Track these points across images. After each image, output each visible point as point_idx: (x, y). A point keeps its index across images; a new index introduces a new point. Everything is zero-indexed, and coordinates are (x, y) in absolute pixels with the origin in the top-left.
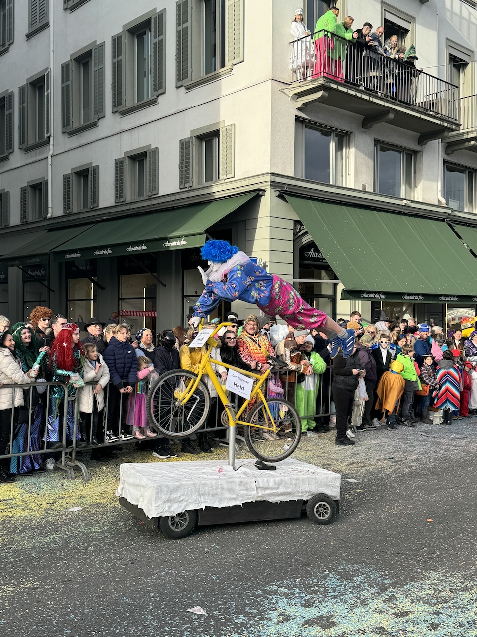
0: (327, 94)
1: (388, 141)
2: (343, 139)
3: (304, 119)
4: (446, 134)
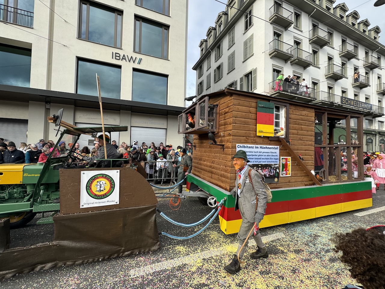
0: (279, 94)
4: (312, 101)
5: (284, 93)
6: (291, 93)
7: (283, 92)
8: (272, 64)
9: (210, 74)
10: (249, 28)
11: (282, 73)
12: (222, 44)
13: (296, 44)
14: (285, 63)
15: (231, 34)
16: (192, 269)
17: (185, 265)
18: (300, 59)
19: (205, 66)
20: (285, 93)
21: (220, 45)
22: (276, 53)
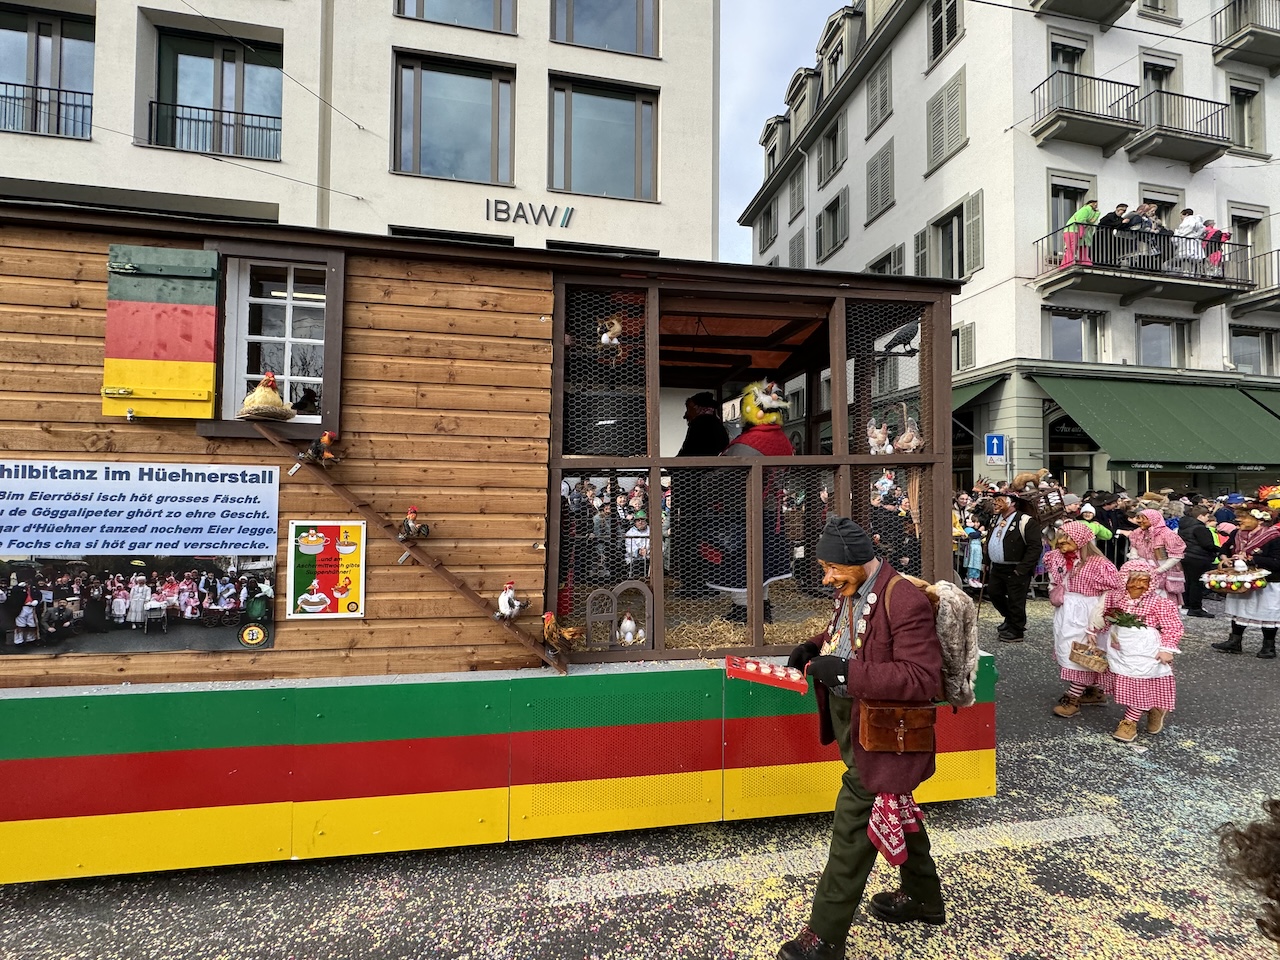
0: (1079, 280)
1: (1152, 314)
2: (1097, 319)
3: (1051, 307)
4: (1234, 297)
5: (1101, 272)
6: (1131, 273)
7: (1095, 272)
8: (1048, 168)
9: (801, 235)
10: (945, 48)
11: (1088, 197)
12: (845, 123)
13: (1150, 76)
14: (1101, 158)
15: (879, 82)
16: (748, 907)
17: (724, 888)
18: (1174, 134)
19: (783, 208)
20: (1107, 273)
21: (835, 129)
22: (1064, 123)
